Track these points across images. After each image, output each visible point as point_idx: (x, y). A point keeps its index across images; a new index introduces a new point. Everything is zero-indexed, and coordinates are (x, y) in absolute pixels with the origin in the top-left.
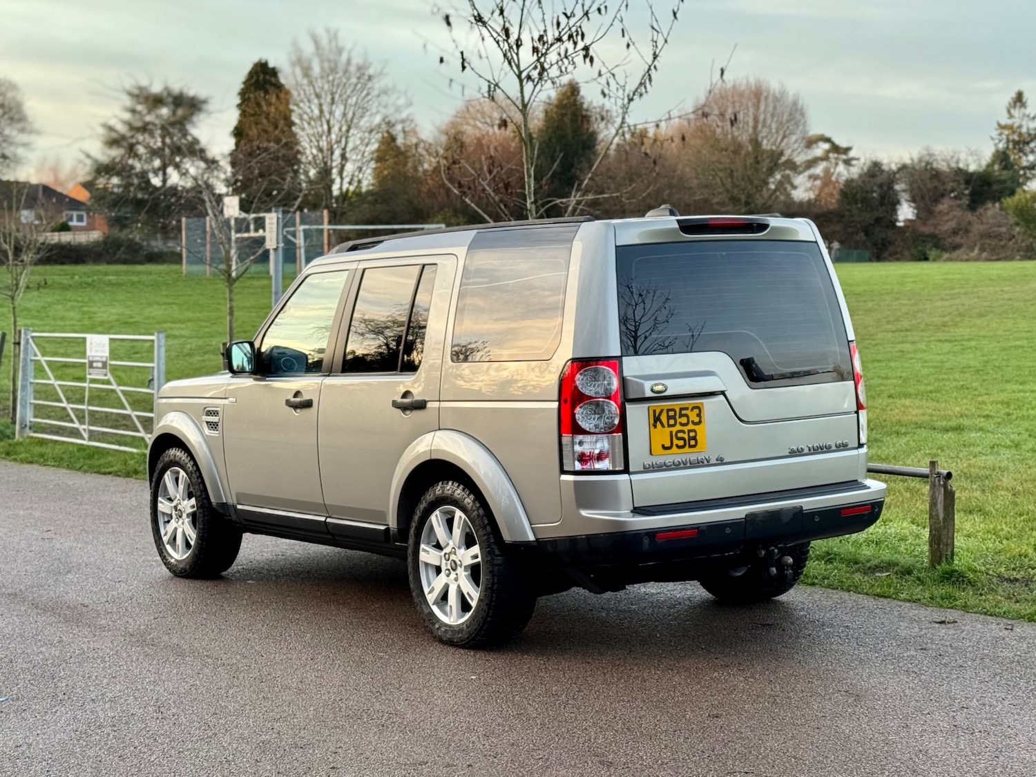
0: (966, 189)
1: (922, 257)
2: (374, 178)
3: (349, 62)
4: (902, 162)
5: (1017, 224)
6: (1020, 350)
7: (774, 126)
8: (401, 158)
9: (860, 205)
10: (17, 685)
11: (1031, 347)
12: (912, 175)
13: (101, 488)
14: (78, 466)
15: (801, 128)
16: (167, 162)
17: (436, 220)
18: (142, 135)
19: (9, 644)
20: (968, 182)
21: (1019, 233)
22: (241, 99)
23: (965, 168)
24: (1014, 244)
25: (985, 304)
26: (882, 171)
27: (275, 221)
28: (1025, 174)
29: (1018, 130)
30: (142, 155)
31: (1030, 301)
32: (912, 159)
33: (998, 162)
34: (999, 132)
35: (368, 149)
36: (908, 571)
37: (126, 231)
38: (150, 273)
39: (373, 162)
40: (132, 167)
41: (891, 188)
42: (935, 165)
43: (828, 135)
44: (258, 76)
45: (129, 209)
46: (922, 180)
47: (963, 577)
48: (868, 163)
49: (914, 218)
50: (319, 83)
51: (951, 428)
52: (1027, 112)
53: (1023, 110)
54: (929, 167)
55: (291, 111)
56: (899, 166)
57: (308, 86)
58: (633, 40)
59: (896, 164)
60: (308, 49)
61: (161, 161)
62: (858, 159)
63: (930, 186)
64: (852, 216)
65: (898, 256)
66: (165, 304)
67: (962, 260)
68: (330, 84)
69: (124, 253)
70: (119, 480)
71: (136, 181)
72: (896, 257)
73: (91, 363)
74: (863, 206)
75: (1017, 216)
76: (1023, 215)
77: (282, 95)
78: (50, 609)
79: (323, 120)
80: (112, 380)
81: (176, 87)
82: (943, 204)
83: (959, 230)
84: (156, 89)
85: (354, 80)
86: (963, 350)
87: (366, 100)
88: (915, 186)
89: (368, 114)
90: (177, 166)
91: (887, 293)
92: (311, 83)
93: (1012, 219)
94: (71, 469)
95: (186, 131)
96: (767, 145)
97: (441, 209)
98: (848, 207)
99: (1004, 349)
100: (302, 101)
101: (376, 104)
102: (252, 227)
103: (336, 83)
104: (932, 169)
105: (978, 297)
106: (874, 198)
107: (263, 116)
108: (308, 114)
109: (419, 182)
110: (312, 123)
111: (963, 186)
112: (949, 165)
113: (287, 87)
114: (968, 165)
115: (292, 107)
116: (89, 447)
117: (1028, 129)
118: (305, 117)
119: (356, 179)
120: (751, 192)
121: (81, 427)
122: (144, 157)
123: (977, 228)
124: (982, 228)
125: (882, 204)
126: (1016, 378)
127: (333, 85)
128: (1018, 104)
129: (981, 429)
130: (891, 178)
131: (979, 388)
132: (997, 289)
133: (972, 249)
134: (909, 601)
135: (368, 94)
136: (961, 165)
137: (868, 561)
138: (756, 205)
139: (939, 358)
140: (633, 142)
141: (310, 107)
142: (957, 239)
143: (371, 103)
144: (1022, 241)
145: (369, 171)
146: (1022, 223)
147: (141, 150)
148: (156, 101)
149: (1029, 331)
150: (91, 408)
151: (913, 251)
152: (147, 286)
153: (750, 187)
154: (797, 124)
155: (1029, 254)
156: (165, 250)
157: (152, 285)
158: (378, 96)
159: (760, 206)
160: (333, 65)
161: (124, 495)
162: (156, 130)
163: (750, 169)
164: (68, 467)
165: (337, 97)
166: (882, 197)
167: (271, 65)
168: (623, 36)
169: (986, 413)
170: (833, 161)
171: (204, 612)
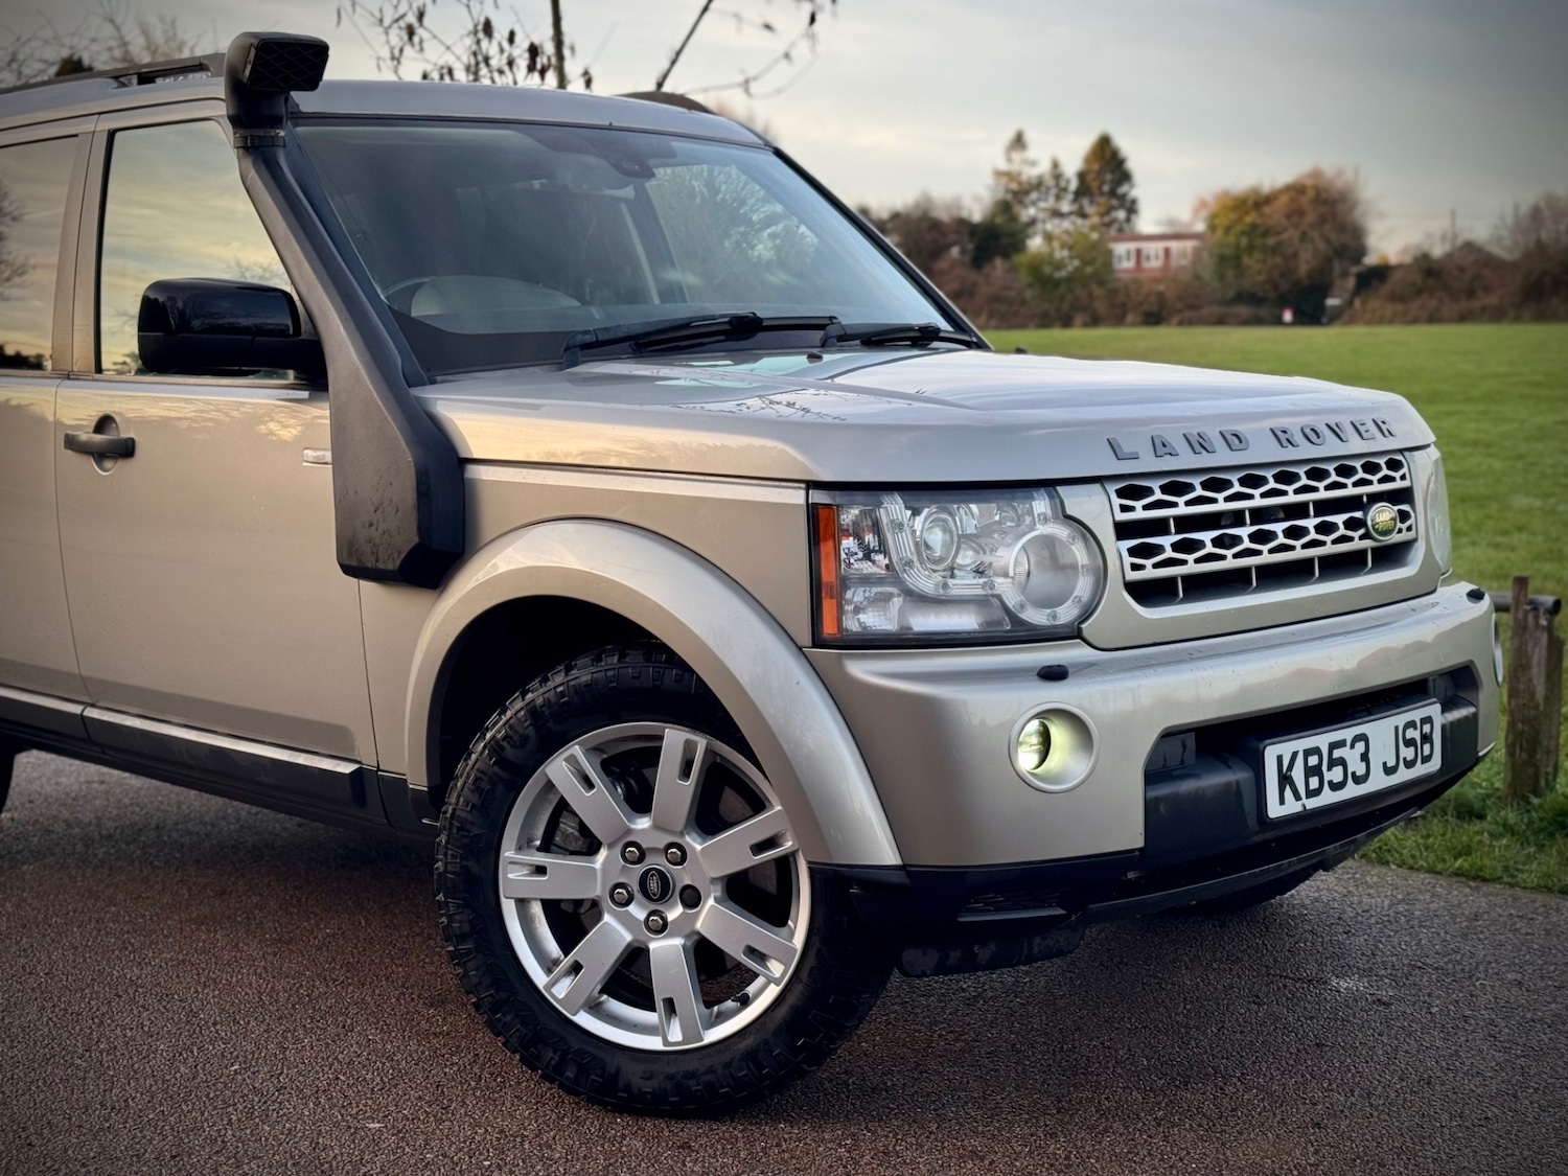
0: (969, 243)
5: (1030, 286)
20: (972, 234)
21: (1032, 297)
23: (968, 218)
24: (1027, 309)
28: (1026, 230)
29: (1017, 178)
33: (1000, 213)
34: (995, 180)
46: (919, 230)
52: (1027, 156)
53: (1023, 154)
56: (891, 213)
63: (927, 239)
75: (1031, 277)
76: (1036, 276)
82: (944, 259)
88: (911, 237)
93: (1025, 279)
104: (930, 218)
111: (965, 240)
112: (950, 214)
114: (970, 215)
117: (1028, 176)
123: (984, 290)
124: (989, 290)
128: (1018, 146)
136: (964, 214)
144: (1037, 306)
146: (1036, 286)
155: (1046, 322)
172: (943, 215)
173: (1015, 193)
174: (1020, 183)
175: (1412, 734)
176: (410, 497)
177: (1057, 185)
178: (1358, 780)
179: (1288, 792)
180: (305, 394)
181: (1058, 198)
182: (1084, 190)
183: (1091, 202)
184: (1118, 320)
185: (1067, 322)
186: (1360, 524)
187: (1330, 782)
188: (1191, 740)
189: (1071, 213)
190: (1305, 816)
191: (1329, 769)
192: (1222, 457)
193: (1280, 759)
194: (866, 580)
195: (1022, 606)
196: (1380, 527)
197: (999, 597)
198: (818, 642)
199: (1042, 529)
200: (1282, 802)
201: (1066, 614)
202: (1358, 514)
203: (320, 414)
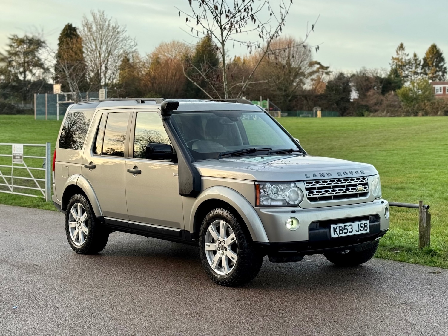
0: (380, 85)
1: (361, 115)
2: (120, 77)
3: (109, 25)
4: (353, 73)
5: (403, 101)
6: (417, 155)
7: (297, 57)
8: (132, 68)
9: (334, 92)
10: (19, 301)
11: (422, 153)
12: (357, 79)
13: (24, 213)
14: (10, 203)
15: (309, 58)
16: (26, 69)
17: (148, 96)
18: (15, 57)
19: (8, 282)
20: (381, 82)
21: (403, 105)
22: (60, 41)
23: (380, 76)
24: (401, 109)
25: (396, 135)
26: (344, 77)
27: (104, 92)
28: (404, 79)
29: (401, 60)
30: (15, 66)
31: (414, 134)
32: (357, 72)
33: (393, 74)
34: (392, 61)
35: (117, 64)
36: (409, 250)
37: (8, 100)
38: (20, 119)
39: (119, 71)
40: (10, 71)
41: (348, 85)
42: (367, 75)
43: (319, 61)
44: (67, 31)
45: (9, 90)
46: (361, 81)
47: (435, 253)
48: (338, 74)
49: (358, 98)
50: (95, 35)
51: (399, 188)
52: (405, 52)
53: (403, 51)
54: (364, 76)
55: (83, 47)
56: (351, 75)
57: (90, 36)
58: (273, 12)
59: (350, 74)
60: (91, 19)
61: (23, 69)
62: (331, 72)
63: (365, 84)
64: (331, 96)
65: (351, 114)
66: (30, 132)
67: (379, 116)
68: (100, 35)
69: (7, 109)
70: (31, 209)
71: (12, 77)
72: (350, 115)
73: (14, 157)
74: (336, 92)
75: (403, 98)
76: (405, 97)
77: (79, 40)
78: (21, 267)
79: (97, 51)
80: (25, 164)
81: (30, 36)
82: (371, 92)
83: (378, 103)
84: (21, 36)
85: (111, 34)
86: (392, 154)
87: (116, 42)
88: (358, 84)
89: (117, 49)
90: (31, 71)
91: (351, 130)
92: (91, 35)
93: (400, 98)
94: (6, 204)
95: (35, 55)
96: (294, 65)
97: (150, 92)
98: (329, 93)
99: (410, 154)
100: (88, 43)
101: (121, 44)
102: (66, 98)
103: (103, 35)
104: (366, 76)
105: (391, 132)
106: (340, 89)
107: (70, 49)
108: (90, 49)
109: (139, 80)
110: (92, 52)
111: (379, 84)
112: (373, 75)
113: (81, 36)
114: (381, 75)
115: (83, 45)
116: (13, 195)
117: (405, 60)
118: (89, 49)
119: (112, 78)
120: (287, 86)
121: (9, 186)
122: (16, 67)
123: (385, 103)
124: (387, 102)
125: (344, 92)
126: (420, 167)
127: (101, 35)
128: (401, 49)
129: (413, 189)
130: (348, 80)
131: (405, 171)
132: (398, 129)
133: (383, 111)
134: (414, 263)
135: (117, 40)
136: (378, 75)
137: (389, 246)
138: (289, 91)
139: (382, 158)
140: (234, 63)
141: (91, 46)
142: (377, 107)
143: (119, 44)
144: (405, 108)
145: (118, 74)
146: (405, 101)
147: (14, 63)
148: (21, 42)
149: (418, 147)
150: (14, 177)
151: (358, 112)
152: (20, 124)
153: (287, 83)
154: (307, 56)
155: (408, 114)
156: (25, 108)
157: (22, 124)
158: (122, 41)
159: (291, 92)
160: (101, 26)
161: (36, 216)
162: (21, 54)
163: (287, 76)
164: (5, 204)
165: (103, 41)
166: (344, 88)
167: (73, 26)
168: (269, 10)
169: (412, 181)
170: (321, 73)
171: (94, 268)
172: (370, 75)
173: (400, 66)
174: (402, 62)
175: (362, 225)
176: (192, 182)
177: (416, 63)
178: (350, 232)
179: (335, 233)
180: (173, 163)
181: (416, 67)
182: (426, 64)
183: (429, 69)
184: (435, 114)
185: (416, 115)
186: (355, 189)
187: (344, 232)
188: (318, 224)
189: (421, 73)
190: (339, 238)
191: (344, 230)
192: (326, 177)
193: (334, 227)
194: (264, 196)
195: (289, 201)
196: (359, 189)
197: (285, 199)
198: (256, 206)
199: (293, 189)
200: (334, 235)
201: (297, 202)
202: (355, 187)
203: (176, 167)
